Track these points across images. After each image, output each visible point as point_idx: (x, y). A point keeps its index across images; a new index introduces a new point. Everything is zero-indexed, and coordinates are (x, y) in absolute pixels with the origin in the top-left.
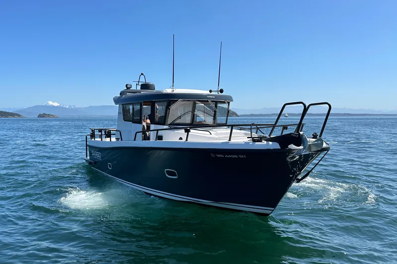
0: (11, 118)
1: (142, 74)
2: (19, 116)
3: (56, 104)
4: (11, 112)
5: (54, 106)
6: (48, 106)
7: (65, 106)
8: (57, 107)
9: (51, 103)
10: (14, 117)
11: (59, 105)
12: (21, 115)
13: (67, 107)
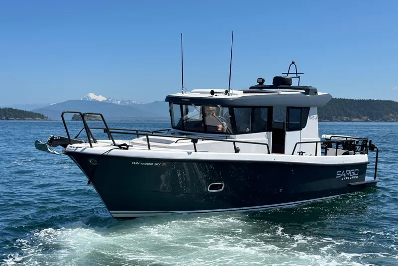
1: (293, 63)
2: (42, 117)
3: (101, 98)
5: (98, 102)
6: (89, 101)
7: (114, 102)
8: (103, 103)
9: (92, 96)
10: (35, 120)
11: (105, 99)
12: (45, 116)
13: (119, 102)
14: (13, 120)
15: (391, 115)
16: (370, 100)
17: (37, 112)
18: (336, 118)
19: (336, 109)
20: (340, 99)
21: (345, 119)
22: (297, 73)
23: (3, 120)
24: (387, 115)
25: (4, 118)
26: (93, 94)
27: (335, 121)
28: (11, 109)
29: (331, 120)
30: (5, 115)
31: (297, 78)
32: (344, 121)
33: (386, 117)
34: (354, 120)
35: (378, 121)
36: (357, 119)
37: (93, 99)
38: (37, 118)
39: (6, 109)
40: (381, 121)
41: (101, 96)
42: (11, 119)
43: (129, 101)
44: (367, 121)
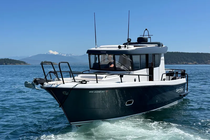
0: (18, 65)
1: (146, 30)
2: (25, 63)
3: (56, 53)
4: (18, 60)
5: (54, 55)
6: (49, 55)
7: (63, 55)
8: (57, 55)
9: (51, 52)
10: (21, 65)
11: (58, 53)
12: (26, 63)
13: (65, 55)
14: (9, 65)
15: (209, 61)
16: (198, 53)
17: (22, 61)
18: (180, 63)
19: (180, 57)
20: (182, 53)
21: (184, 63)
22: (149, 35)
23: (4, 65)
24: (207, 60)
25: (4, 64)
26: (52, 51)
27: (179, 64)
28: (8, 59)
29: (177, 64)
30: (5, 62)
31: (149, 38)
32: (184, 64)
33: (206, 62)
34: (189, 63)
35: (202, 64)
36: (191, 63)
37: (51, 53)
38: (22, 64)
39: (5, 59)
40: (203, 64)
41: (56, 52)
42: (8, 65)
43: (71, 54)
44: (196, 64)
